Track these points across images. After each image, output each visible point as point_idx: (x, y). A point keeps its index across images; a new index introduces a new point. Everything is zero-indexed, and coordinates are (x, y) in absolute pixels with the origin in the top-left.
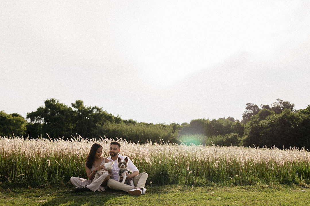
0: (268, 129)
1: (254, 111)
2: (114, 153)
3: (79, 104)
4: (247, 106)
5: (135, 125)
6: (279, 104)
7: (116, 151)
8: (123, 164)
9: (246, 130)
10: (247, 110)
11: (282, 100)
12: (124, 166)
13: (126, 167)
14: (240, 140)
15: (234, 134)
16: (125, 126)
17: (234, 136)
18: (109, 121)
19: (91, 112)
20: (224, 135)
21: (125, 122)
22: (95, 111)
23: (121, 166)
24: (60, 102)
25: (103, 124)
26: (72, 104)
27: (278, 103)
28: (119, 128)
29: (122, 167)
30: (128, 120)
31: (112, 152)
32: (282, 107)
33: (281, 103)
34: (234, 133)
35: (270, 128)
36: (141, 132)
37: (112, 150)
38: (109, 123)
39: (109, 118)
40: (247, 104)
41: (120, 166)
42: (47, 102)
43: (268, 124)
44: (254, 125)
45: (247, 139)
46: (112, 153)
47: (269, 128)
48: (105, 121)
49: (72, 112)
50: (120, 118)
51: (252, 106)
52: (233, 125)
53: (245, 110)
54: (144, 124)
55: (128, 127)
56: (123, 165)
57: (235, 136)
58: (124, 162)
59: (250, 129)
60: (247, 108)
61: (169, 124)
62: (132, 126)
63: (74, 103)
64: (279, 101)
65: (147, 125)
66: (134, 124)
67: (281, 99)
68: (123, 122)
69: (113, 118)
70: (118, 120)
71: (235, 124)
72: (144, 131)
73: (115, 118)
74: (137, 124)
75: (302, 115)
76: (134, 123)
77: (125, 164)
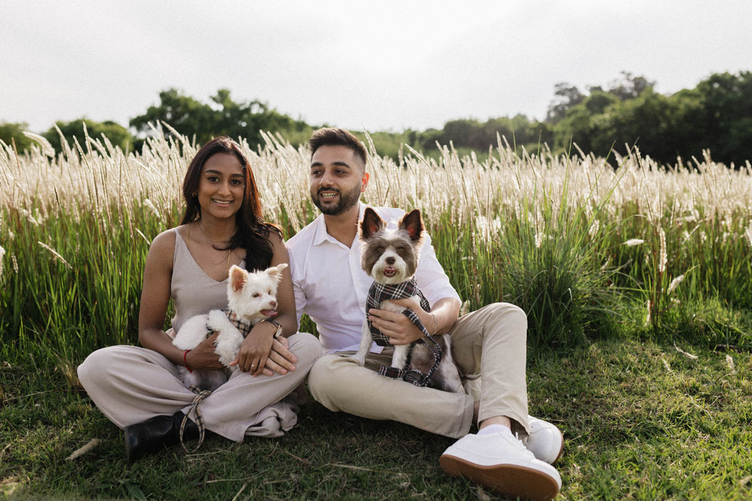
1: (571, 98)
2: (338, 191)
3: (223, 96)
4: (557, 89)
6: (625, 83)
7: (346, 184)
8: (389, 253)
9: (559, 137)
10: (557, 96)
12: (400, 263)
13: (411, 269)
19: (248, 110)
22: (255, 110)
23: (381, 263)
24: (187, 95)
26: (211, 97)
29: (390, 271)
31: (328, 188)
37: (327, 179)
40: (557, 86)
41: (375, 267)
42: (162, 95)
43: (611, 122)
44: (580, 127)
46: (328, 195)
47: (611, 129)
49: (211, 113)
51: (567, 89)
53: (554, 98)
56: (390, 261)
58: (398, 241)
60: (558, 93)
61: (401, 132)
63: (215, 94)
64: (624, 77)
68: (310, 129)
69: (291, 122)
75: (687, 100)
77: (404, 251)
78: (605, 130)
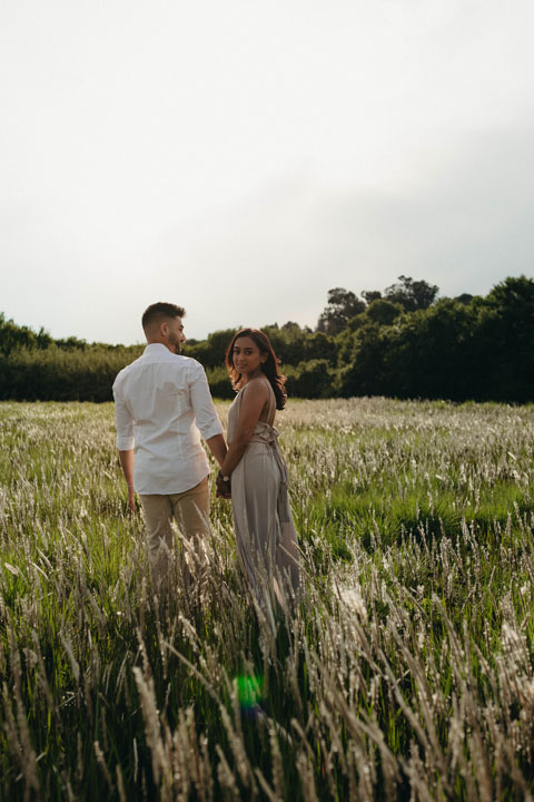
0: (404, 347)
1: (347, 305)
4: (330, 296)
5: (86, 351)
6: (404, 288)
10: (331, 305)
11: (410, 279)
14: (335, 375)
15: (320, 362)
16: (61, 355)
17: (318, 365)
18: (22, 343)
20: (295, 365)
21: (60, 344)
25: (9, 350)
27: (400, 286)
28: (48, 360)
30: (66, 340)
32: (410, 295)
33: (407, 285)
34: (318, 358)
35: (408, 344)
36: (101, 368)
38: (24, 348)
39: (22, 336)
40: (330, 292)
43: (401, 335)
44: (367, 339)
45: (351, 372)
47: (403, 343)
48: (14, 345)
50: (46, 336)
51: (342, 296)
52: (309, 341)
53: (328, 306)
54: (102, 346)
55: (70, 356)
57: (323, 366)
59: (359, 347)
60: (331, 301)
62: (77, 353)
64: (402, 282)
65: (110, 348)
66: (83, 350)
67: (407, 277)
68: (54, 345)
69: (32, 337)
70: (44, 341)
71: (314, 337)
72: (107, 365)
73: (35, 336)
74: (88, 347)
75: (482, 310)
76: (82, 346)
78: (398, 344)
